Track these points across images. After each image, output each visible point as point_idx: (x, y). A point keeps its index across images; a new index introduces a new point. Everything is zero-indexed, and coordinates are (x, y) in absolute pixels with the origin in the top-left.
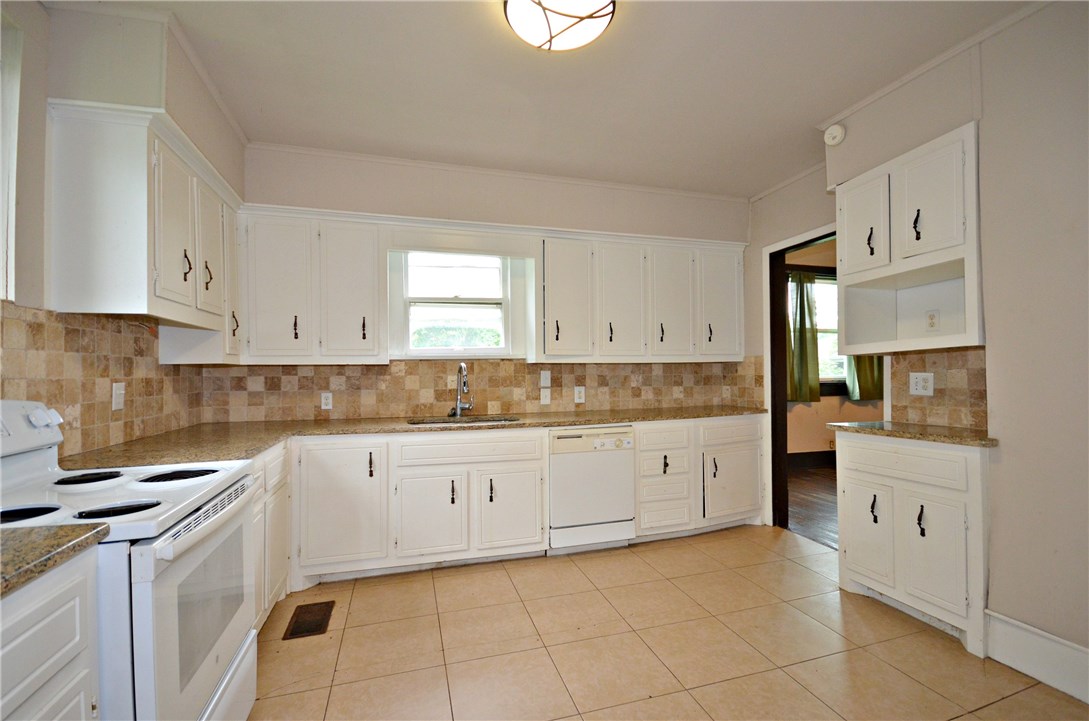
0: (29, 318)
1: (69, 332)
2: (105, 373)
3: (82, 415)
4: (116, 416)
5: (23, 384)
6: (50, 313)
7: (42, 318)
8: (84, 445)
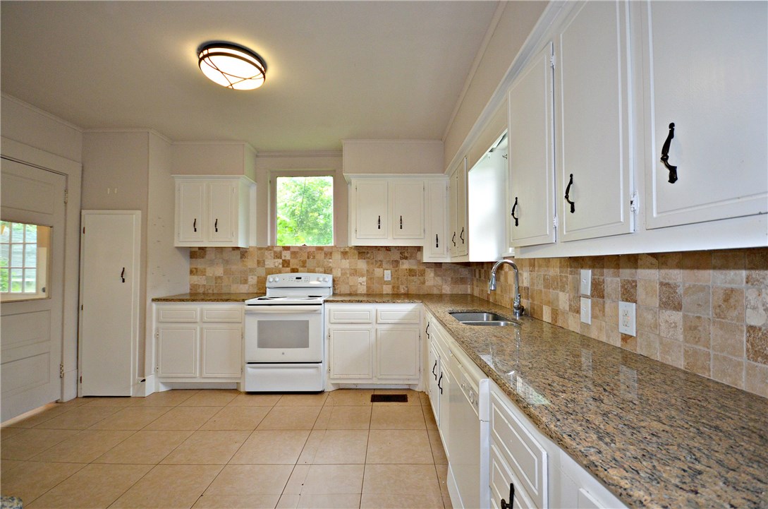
0: (342, 250)
1: (359, 253)
2: (380, 266)
3: (367, 281)
4: (387, 283)
5: (339, 269)
6: (351, 248)
7: (347, 249)
8: (367, 291)
